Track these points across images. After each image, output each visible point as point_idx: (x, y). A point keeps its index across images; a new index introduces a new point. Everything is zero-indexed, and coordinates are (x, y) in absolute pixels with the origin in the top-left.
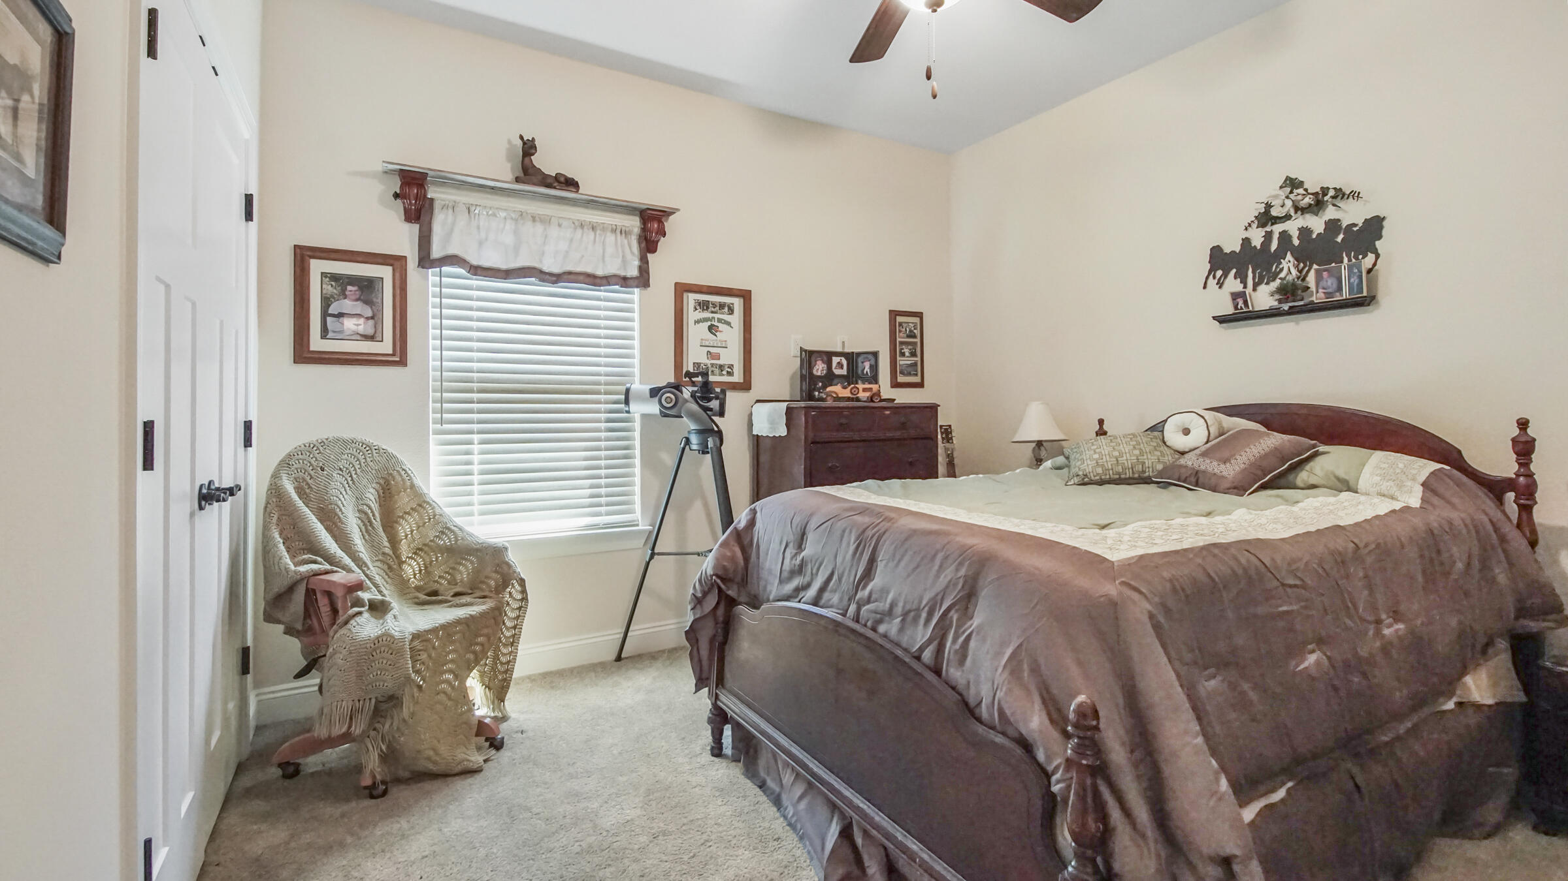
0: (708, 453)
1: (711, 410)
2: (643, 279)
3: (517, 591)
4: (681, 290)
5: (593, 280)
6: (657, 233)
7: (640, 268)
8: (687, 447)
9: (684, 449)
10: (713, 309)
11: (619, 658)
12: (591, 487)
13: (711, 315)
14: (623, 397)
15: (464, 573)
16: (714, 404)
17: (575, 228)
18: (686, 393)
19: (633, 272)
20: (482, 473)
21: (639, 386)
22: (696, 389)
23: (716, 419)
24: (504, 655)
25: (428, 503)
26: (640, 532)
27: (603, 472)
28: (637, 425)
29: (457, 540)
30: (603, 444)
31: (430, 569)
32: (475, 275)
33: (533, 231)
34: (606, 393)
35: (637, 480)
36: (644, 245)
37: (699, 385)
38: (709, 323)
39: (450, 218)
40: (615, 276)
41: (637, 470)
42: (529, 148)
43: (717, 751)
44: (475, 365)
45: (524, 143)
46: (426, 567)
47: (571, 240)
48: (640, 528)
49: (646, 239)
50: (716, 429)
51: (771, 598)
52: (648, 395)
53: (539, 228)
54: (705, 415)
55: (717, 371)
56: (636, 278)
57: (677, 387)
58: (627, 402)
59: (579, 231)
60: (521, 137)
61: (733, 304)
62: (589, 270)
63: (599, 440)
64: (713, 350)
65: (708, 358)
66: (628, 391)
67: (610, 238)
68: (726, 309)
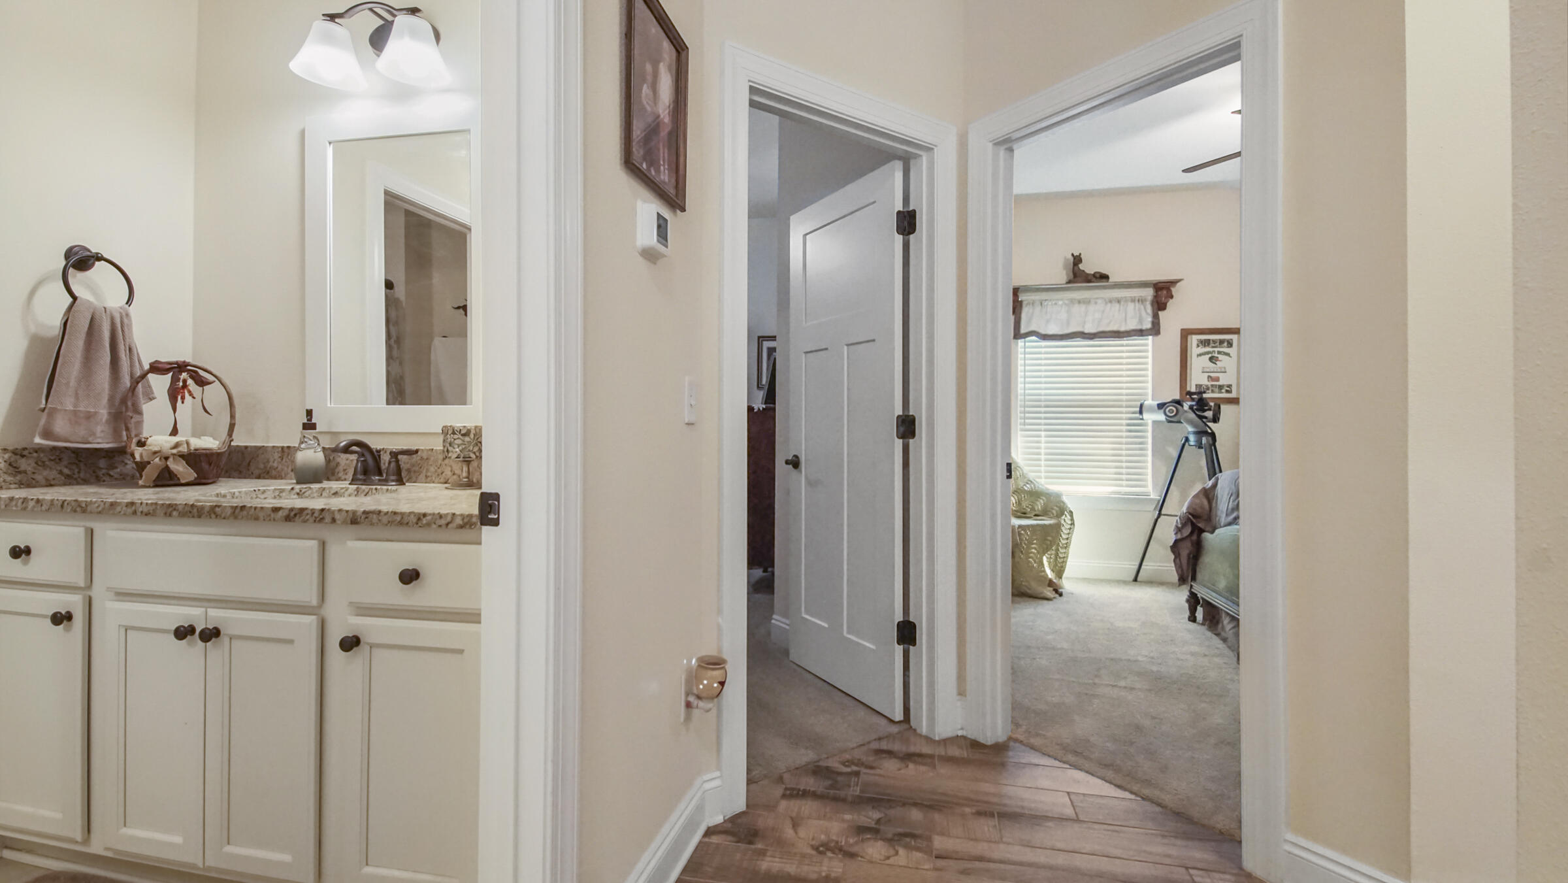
0: (1202, 448)
1: (1206, 418)
2: (1155, 329)
3: (1068, 519)
4: (1186, 334)
5: (1118, 334)
6: (1166, 298)
7: (1153, 323)
8: (1187, 444)
9: (1183, 446)
10: (1213, 345)
11: (1135, 580)
12: (1117, 467)
13: (1211, 350)
14: (1138, 409)
15: (1039, 506)
16: (1209, 414)
17: (1106, 303)
18: (1186, 406)
19: (1147, 324)
20: (1046, 454)
21: (1150, 402)
22: (1194, 403)
23: (1209, 424)
24: (1061, 553)
25: (1019, 467)
26: (1152, 500)
27: (1124, 458)
28: (1150, 428)
29: (1035, 487)
30: (1124, 440)
31: (1021, 502)
32: (1044, 339)
33: (1077, 309)
34: (1127, 407)
35: (1150, 465)
36: (1156, 306)
37: (1196, 400)
38: (1210, 355)
39: (1031, 311)
40: (1134, 330)
41: (1150, 458)
42: (1077, 260)
43: (1193, 618)
44: (1043, 392)
45: (1074, 259)
46: (1019, 501)
47: (1103, 312)
48: (1152, 497)
49: (1157, 302)
50: (1210, 431)
51: (1222, 524)
52: (1156, 407)
53: (1083, 307)
54: (1200, 421)
55: (1217, 390)
56: (1150, 329)
57: (1178, 403)
58: (1141, 412)
59: (1109, 305)
60: (1073, 255)
61: (1232, 340)
62: (1115, 328)
63: (1121, 437)
64: (1212, 375)
65: (1208, 381)
66: (1141, 406)
67: (1131, 306)
68: (1226, 344)
